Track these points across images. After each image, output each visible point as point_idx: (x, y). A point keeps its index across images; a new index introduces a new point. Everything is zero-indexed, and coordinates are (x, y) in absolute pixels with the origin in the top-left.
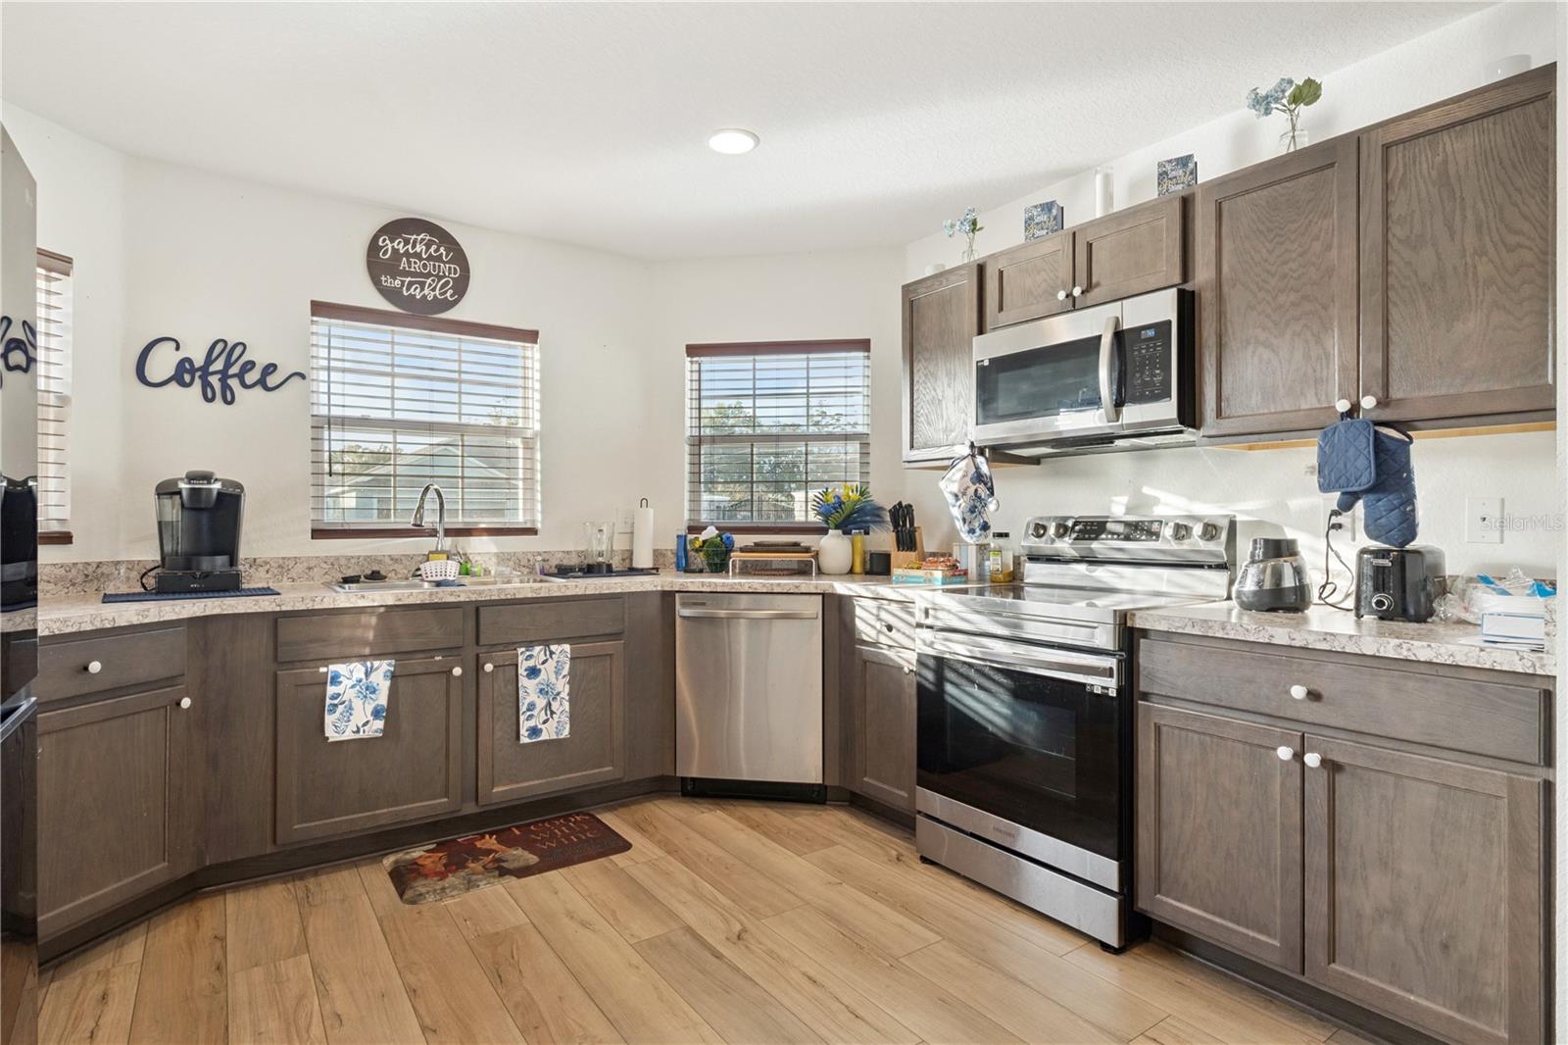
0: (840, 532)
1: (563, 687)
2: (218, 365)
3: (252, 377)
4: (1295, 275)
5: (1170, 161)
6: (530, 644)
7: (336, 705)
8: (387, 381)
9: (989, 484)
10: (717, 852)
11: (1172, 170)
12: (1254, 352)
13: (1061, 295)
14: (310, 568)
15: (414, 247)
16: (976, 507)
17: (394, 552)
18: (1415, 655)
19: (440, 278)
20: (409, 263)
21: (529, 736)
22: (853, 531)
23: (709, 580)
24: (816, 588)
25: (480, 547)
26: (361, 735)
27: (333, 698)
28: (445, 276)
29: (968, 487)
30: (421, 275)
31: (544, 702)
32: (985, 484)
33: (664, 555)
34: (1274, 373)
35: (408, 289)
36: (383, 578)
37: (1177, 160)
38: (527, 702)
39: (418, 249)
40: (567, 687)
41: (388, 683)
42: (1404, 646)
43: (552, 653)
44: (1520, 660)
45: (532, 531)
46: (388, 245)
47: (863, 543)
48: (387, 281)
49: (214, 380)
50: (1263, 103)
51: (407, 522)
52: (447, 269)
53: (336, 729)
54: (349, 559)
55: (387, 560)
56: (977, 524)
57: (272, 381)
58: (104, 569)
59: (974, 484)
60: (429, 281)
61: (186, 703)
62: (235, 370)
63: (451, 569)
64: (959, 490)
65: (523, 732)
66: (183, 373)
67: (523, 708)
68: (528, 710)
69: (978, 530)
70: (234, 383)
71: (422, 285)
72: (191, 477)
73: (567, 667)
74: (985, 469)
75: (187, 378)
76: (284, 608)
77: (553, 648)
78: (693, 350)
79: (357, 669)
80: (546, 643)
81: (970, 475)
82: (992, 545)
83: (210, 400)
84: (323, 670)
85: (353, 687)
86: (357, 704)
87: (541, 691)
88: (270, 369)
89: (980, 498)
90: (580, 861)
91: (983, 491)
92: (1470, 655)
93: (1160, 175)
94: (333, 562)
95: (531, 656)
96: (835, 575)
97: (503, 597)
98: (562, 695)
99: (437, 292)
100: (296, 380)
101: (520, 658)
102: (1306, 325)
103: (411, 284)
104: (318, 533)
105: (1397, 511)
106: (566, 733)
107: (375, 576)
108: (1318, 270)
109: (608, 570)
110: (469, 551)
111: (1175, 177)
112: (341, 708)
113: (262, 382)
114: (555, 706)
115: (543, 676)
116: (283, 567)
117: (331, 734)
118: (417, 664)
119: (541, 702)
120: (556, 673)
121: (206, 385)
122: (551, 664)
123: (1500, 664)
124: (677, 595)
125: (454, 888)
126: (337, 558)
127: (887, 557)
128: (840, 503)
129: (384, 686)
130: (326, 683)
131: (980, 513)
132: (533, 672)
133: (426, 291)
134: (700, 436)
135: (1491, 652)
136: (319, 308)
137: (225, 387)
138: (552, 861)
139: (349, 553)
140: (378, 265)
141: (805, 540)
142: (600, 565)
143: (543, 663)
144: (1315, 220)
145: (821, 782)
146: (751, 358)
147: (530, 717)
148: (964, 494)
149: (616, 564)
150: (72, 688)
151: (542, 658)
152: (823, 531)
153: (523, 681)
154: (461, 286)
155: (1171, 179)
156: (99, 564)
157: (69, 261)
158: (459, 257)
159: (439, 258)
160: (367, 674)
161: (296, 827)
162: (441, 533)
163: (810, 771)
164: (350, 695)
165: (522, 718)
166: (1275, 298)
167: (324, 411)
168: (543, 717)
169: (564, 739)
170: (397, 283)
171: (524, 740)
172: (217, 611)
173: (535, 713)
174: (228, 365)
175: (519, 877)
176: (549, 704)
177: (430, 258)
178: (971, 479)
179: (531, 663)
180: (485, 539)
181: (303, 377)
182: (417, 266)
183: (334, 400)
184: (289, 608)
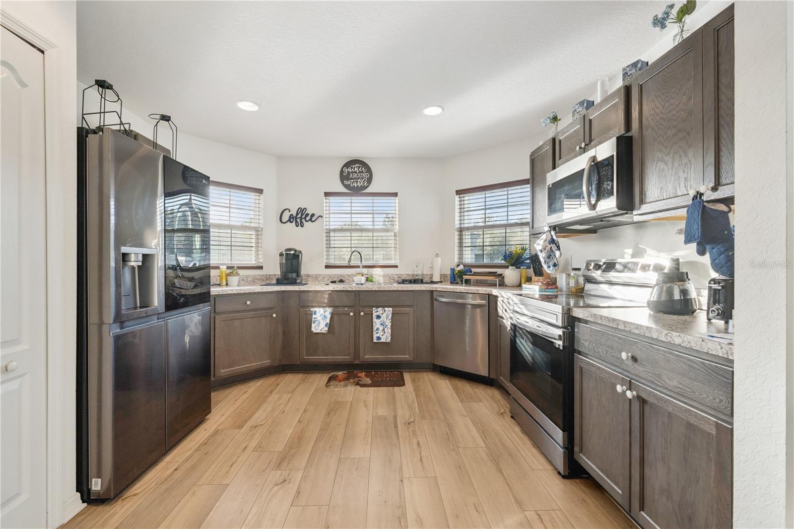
0: (514, 267)
1: (388, 323)
2: (299, 216)
3: (308, 218)
4: (675, 118)
5: (628, 66)
6: (378, 307)
7: (315, 321)
8: (349, 216)
9: (558, 244)
10: (432, 394)
11: (629, 71)
12: (656, 165)
13: (578, 148)
14: (324, 278)
15: (354, 169)
16: (551, 255)
17: (349, 273)
18: (674, 341)
19: (363, 178)
20: (353, 175)
21: (377, 340)
22: (521, 267)
23: (446, 287)
24: (485, 291)
25: (377, 273)
26: (322, 332)
27: (315, 319)
28: (364, 178)
29: (547, 246)
30: (356, 178)
31: (382, 328)
32: (556, 244)
33: (447, 277)
34: (666, 176)
35: (353, 184)
36: (344, 281)
37: (632, 64)
38: (376, 327)
39: (355, 170)
40: (390, 324)
41: (330, 316)
42: (669, 334)
43: (385, 311)
44: (721, 349)
45: (396, 267)
46: (345, 170)
47: (526, 273)
48: (346, 182)
49: (298, 220)
50: (660, 22)
51: (346, 263)
52: (366, 175)
53: (315, 328)
54: (335, 275)
55: (346, 276)
56: (551, 264)
57: (313, 219)
58: (271, 277)
59: (550, 244)
60: (359, 180)
61: (274, 315)
62: (303, 217)
63: (363, 279)
64: (543, 248)
65: (374, 338)
66: (291, 219)
67: (375, 329)
68: (377, 330)
69: (551, 267)
70: (303, 220)
71: (357, 182)
72: (286, 250)
73: (391, 316)
74: (555, 237)
75: (292, 220)
76: (301, 290)
77: (386, 309)
78: (459, 192)
79: (322, 310)
80: (384, 307)
81: (548, 240)
82: (572, 274)
83: (297, 226)
84: (312, 309)
85: (320, 316)
86: (321, 321)
87: (381, 324)
88: (313, 215)
89: (552, 251)
90: (383, 386)
91: (554, 247)
92: (697, 343)
93: (624, 75)
94: (330, 276)
95: (377, 311)
96: (510, 287)
97: (367, 289)
98: (388, 326)
99: (362, 183)
100: (320, 218)
101: (374, 311)
102: (680, 147)
103: (353, 182)
104: (327, 267)
105: (723, 254)
106: (389, 340)
107: (341, 281)
108: (685, 112)
109: (422, 282)
110: (373, 273)
111: (631, 74)
112: (317, 322)
113: (311, 220)
114: (386, 330)
115: (382, 318)
116: (316, 278)
117: (313, 329)
118: (340, 310)
119: (381, 328)
120: (387, 318)
121: (296, 222)
122: (385, 315)
123: (711, 350)
124: (434, 292)
125: (340, 385)
126: (331, 275)
127: (531, 278)
128: (511, 253)
129: (329, 316)
130: (312, 314)
131: (552, 258)
132: (378, 317)
133: (358, 184)
134: (461, 228)
135: (707, 342)
136: (327, 194)
137: (301, 222)
138: (375, 384)
139: (335, 273)
140: (344, 177)
141: (499, 271)
142: (418, 280)
143: (382, 314)
144: (684, 84)
145: (488, 376)
146: (484, 193)
147: (377, 333)
148: (545, 249)
149: (426, 279)
150: (242, 308)
151: (381, 312)
152: (507, 267)
153: (375, 320)
154: (370, 180)
155: (629, 76)
156: (270, 275)
157: (262, 190)
158: (369, 170)
159: (362, 172)
160: (324, 312)
161: (305, 357)
162: (361, 267)
163: (483, 371)
164: (319, 318)
165: (374, 333)
166: (665, 133)
167: (328, 227)
168: (382, 334)
169: (388, 343)
170: (349, 183)
171: (375, 341)
172: (284, 289)
173: (379, 331)
174: (302, 215)
175: (361, 387)
176: (384, 329)
177: (359, 172)
178: (549, 242)
179: (377, 314)
180: (379, 269)
181: (322, 217)
182: (355, 176)
183: (331, 223)
184: (302, 290)
